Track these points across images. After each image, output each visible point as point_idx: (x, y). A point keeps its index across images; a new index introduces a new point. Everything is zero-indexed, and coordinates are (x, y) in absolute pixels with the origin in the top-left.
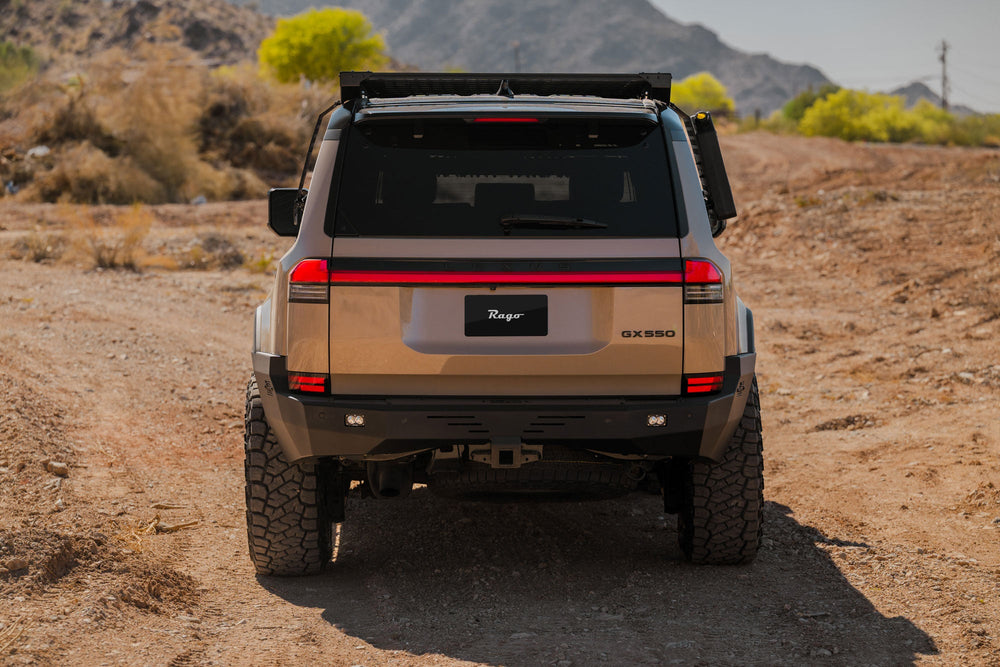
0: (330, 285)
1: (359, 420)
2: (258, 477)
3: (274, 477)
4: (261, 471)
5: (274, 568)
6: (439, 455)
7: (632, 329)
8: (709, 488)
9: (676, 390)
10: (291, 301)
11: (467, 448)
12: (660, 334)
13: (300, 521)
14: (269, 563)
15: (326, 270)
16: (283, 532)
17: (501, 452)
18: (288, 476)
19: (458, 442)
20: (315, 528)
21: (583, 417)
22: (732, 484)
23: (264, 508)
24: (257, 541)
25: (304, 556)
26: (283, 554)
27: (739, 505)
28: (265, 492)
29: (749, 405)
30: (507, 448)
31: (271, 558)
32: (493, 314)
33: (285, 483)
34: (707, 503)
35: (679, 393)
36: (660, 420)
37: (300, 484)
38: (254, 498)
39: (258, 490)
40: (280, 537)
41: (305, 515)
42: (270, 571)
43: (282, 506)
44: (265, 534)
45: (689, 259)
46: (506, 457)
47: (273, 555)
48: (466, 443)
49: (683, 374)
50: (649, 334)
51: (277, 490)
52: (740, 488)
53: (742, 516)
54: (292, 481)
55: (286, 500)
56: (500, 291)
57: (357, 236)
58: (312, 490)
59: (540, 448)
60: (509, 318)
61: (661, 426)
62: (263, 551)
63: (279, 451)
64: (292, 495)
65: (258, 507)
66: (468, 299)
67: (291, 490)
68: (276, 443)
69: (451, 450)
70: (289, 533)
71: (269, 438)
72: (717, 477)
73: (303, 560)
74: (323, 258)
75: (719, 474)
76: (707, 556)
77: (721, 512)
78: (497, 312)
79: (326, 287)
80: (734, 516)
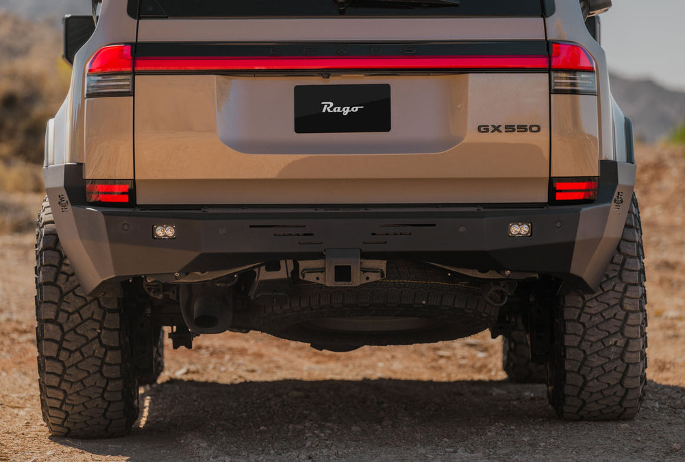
0: (134, 73)
1: (170, 232)
2: (51, 315)
3: (70, 314)
4: (55, 307)
5: (70, 426)
6: (264, 275)
7: (490, 122)
8: (583, 324)
9: (542, 196)
10: (89, 96)
11: (296, 266)
12: (523, 128)
13: (101, 367)
14: (65, 420)
15: (130, 57)
16: (81, 381)
17: (336, 267)
18: (86, 313)
19: (286, 256)
20: (119, 375)
21: (434, 225)
22: (609, 319)
23: (59, 350)
24: (50, 392)
25: (106, 410)
26: (81, 408)
27: (618, 344)
28: (59, 332)
29: (628, 226)
30: (342, 262)
31: (66, 412)
32: (328, 106)
33: (83, 321)
34: (581, 342)
35: (546, 201)
36: (524, 229)
37: (101, 323)
38: (47, 340)
39: (52, 331)
40: (78, 387)
41: (107, 359)
42: (66, 431)
43: (79, 349)
44: (60, 382)
45: (556, 43)
46: (343, 273)
47: (69, 409)
48: (297, 257)
49: (551, 179)
50: (510, 128)
51: (74, 330)
52: (619, 324)
53: (622, 358)
54: (91, 318)
55: (84, 341)
56: (335, 80)
57: (167, 18)
58: (115, 330)
59: (382, 265)
60: (346, 111)
61: (525, 236)
62: (57, 404)
63: (76, 284)
64: (91, 335)
65: (52, 350)
66: (298, 90)
67: (90, 330)
68: (73, 274)
69: (278, 268)
70: (88, 382)
71: (64, 268)
72: (592, 311)
73: (104, 415)
74: (126, 44)
75: (594, 307)
76: (581, 408)
77: (597, 353)
78: (332, 104)
79: (130, 77)
80: (612, 357)
